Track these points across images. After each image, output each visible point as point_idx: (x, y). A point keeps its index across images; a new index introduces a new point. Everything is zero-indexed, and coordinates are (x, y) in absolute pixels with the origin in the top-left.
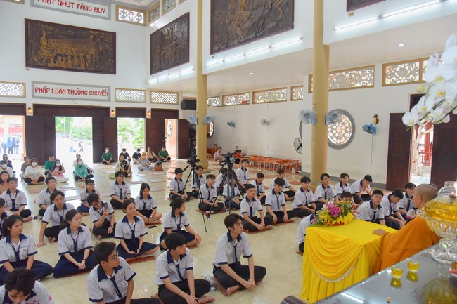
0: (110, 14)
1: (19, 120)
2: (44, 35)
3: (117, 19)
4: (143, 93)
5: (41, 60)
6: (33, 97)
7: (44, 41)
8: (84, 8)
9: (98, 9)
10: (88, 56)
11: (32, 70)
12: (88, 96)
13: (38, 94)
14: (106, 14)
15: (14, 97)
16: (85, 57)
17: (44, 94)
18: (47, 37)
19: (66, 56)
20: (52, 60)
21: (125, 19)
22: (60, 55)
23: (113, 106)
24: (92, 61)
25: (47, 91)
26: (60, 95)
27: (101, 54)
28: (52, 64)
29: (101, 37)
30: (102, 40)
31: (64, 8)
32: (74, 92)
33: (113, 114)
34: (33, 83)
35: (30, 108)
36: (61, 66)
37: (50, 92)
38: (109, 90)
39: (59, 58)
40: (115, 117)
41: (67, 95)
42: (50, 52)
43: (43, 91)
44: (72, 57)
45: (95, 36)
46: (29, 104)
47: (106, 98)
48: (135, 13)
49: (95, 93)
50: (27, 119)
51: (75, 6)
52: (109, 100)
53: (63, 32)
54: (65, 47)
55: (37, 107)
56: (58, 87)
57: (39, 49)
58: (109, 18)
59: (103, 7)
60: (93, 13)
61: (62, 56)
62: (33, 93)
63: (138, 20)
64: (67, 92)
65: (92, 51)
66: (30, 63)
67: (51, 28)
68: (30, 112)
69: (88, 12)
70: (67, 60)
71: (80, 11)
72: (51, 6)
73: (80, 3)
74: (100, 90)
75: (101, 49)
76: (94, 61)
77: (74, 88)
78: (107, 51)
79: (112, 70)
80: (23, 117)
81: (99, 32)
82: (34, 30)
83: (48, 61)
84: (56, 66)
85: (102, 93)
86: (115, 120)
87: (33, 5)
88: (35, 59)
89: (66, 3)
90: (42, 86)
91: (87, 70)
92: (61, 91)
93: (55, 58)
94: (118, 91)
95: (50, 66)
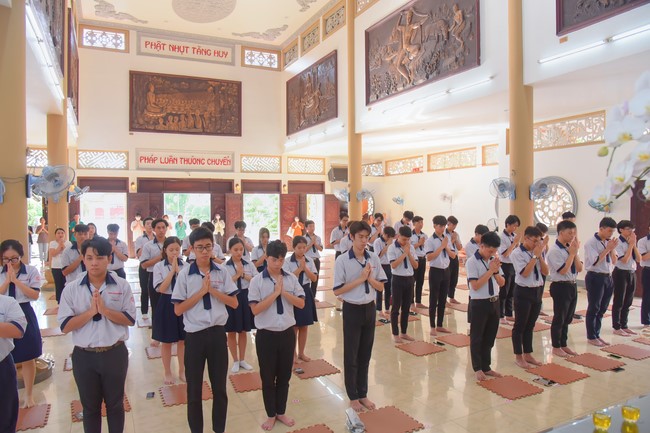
0: (233, 58)
1: (120, 199)
2: (152, 89)
3: (243, 64)
4: (277, 161)
5: (148, 123)
6: (138, 169)
7: (151, 97)
8: (201, 52)
9: (218, 53)
10: (206, 115)
11: (137, 134)
12: (206, 166)
13: (144, 164)
14: (229, 59)
15: (114, 169)
16: (202, 116)
17: (150, 165)
18: (156, 92)
19: (179, 115)
21: (254, 64)
22: (171, 114)
23: (237, 178)
24: (210, 120)
25: (154, 160)
26: (170, 165)
27: (222, 111)
28: (161, 126)
29: (223, 88)
30: (223, 92)
31: (176, 54)
32: (188, 160)
33: (238, 190)
34: (137, 151)
35: (133, 184)
36: (172, 128)
37: (158, 162)
38: (233, 157)
39: (170, 118)
40: (240, 192)
41: (179, 165)
42: (158, 111)
43: (149, 161)
44: (186, 116)
45: (214, 88)
46: (133, 176)
47: (229, 167)
48: (266, 55)
49: (214, 161)
50: (131, 198)
51: (190, 50)
52: (232, 171)
53: (175, 85)
54: (177, 104)
55: (142, 182)
56: (167, 155)
57: (146, 107)
58: (232, 64)
59: (226, 50)
60: (212, 57)
61: (174, 115)
62: (137, 164)
63: (271, 63)
64: (179, 161)
65: (211, 108)
66: (135, 126)
67: (160, 80)
68: (133, 188)
69: (206, 57)
70: (179, 120)
71: (196, 56)
72: (161, 52)
73: (196, 46)
74: (221, 157)
75: (222, 104)
76: (213, 120)
77: (188, 156)
78: (230, 107)
79: (236, 130)
80: (125, 194)
81: (221, 82)
82: (141, 85)
83: (156, 122)
84: (166, 128)
85: (223, 161)
86: (241, 198)
87: (139, 53)
88: (141, 121)
89: (179, 48)
90: (148, 154)
91: (204, 132)
92: (172, 160)
93: (165, 119)
94: (244, 158)
95: (159, 128)
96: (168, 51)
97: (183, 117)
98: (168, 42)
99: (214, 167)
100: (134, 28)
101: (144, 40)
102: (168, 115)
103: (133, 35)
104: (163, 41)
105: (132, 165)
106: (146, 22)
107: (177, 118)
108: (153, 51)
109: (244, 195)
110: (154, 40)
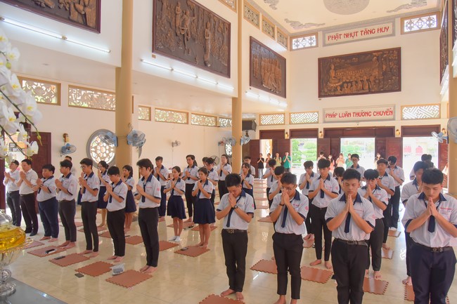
0: (394, 31)
1: (313, 142)
2: (333, 67)
3: (402, 32)
4: (437, 108)
5: (330, 91)
6: (325, 122)
7: (332, 73)
8: (367, 33)
9: (381, 30)
10: (372, 79)
11: (324, 99)
12: (372, 117)
13: (328, 119)
14: (390, 31)
16: (368, 80)
17: (332, 119)
18: (335, 69)
19: (351, 82)
20: (339, 89)
21: (413, 30)
22: (346, 82)
23: (398, 125)
24: (375, 81)
25: (335, 116)
26: (346, 118)
27: (384, 74)
28: (339, 92)
29: (385, 56)
30: (385, 59)
31: (350, 39)
32: (358, 114)
33: (398, 134)
34: (324, 110)
36: (346, 92)
37: (337, 116)
38: (394, 108)
39: (345, 85)
40: (400, 136)
41: (352, 118)
42: (337, 81)
43: (332, 116)
44: (356, 82)
45: (378, 57)
46: (321, 127)
47: (391, 117)
48: (425, 19)
49: (379, 113)
50: (319, 141)
51: (359, 34)
52: (394, 119)
53: (348, 61)
54: (351, 74)
55: (327, 131)
56: (344, 111)
57: (329, 81)
58: (393, 34)
59: (387, 25)
60: (376, 34)
61: (347, 83)
62: (324, 119)
64: (352, 115)
65: (376, 73)
66: (322, 94)
67: (338, 60)
68: (321, 135)
69: (372, 35)
70: (351, 86)
71: (364, 36)
72: (339, 40)
73: (363, 29)
74: (385, 109)
75: (384, 69)
76: (377, 81)
77: (359, 111)
78: (391, 69)
79: (397, 87)
80: (316, 139)
81: (383, 52)
82: (325, 65)
83: (336, 89)
84: (342, 92)
85: (387, 112)
86: (401, 139)
87: (325, 45)
88: (326, 90)
89: (351, 34)
90: (331, 112)
91: (370, 92)
92: (348, 115)
93: (342, 86)
94: (405, 108)
95: (337, 93)
96: (343, 39)
97: (354, 83)
98: (343, 32)
99: (380, 117)
100: (320, 30)
101: (327, 35)
102: (344, 83)
103: (320, 34)
104: (339, 33)
105: (321, 121)
106: (324, 24)
107: (350, 84)
108: (334, 41)
109: (404, 138)
110: (334, 34)
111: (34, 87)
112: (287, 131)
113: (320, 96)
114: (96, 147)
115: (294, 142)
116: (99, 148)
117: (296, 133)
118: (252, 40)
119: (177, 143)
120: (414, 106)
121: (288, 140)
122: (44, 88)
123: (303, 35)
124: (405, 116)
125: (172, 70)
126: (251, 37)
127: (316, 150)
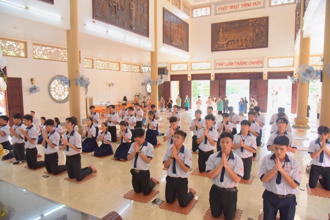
0: (264, 4)
1: (207, 83)
2: (221, 30)
3: (270, 6)
4: (292, 59)
5: (219, 47)
6: (215, 69)
7: (221, 34)
8: (246, 6)
9: (255, 3)
10: (248, 38)
11: (216, 53)
12: (248, 65)
13: (218, 67)
14: (262, 5)
16: (246, 40)
17: (221, 67)
18: (223, 32)
19: (234, 41)
20: (225, 45)
21: (277, 4)
22: (230, 41)
23: (265, 71)
24: (250, 40)
25: (222, 64)
26: (230, 66)
27: (257, 35)
28: (225, 47)
29: (258, 22)
30: (258, 25)
31: (234, 10)
32: (238, 63)
33: (265, 77)
34: (215, 62)
36: (230, 48)
37: (224, 65)
38: (263, 60)
39: (230, 43)
40: (266, 79)
41: (234, 66)
42: (224, 40)
43: (220, 65)
44: (238, 41)
45: (253, 23)
46: (213, 73)
47: (260, 65)
49: (252, 63)
50: (212, 83)
51: (240, 6)
52: (262, 67)
53: (232, 26)
54: (234, 35)
55: (217, 75)
56: (229, 61)
57: (218, 40)
58: (264, 7)
60: (252, 7)
61: (232, 41)
62: (215, 66)
64: (234, 64)
65: (251, 34)
67: (225, 25)
68: (213, 78)
69: (249, 7)
70: (234, 43)
71: (245, 8)
72: (226, 11)
73: (243, 3)
74: (257, 60)
75: (257, 31)
76: (252, 40)
77: (239, 61)
78: (262, 32)
79: (265, 45)
80: (209, 81)
81: (256, 19)
82: (216, 29)
83: (223, 46)
84: (228, 48)
85: (258, 62)
86: (267, 81)
87: (216, 14)
88: (216, 47)
89: (234, 7)
90: (219, 62)
91: (247, 48)
92: (231, 64)
93: (227, 44)
94: (270, 59)
95: (224, 49)
96: (229, 10)
97: (236, 42)
98: (229, 5)
99: (253, 66)
101: (218, 7)
102: (229, 41)
103: (213, 6)
104: (226, 5)
105: (213, 68)
107: (233, 43)
108: (223, 11)
109: (269, 80)
110: (222, 6)
111: (7, 44)
112: (189, 75)
113: (213, 50)
114: (54, 88)
115: (194, 83)
116: (57, 88)
117: (196, 77)
118: (164, 10)
119: (112, 84)
120: (277, 58)
121: (190, 82)
122: (15, 45)
123: (201, 7)
124: (270, 66)
125: (107, 32)
126: (163, 8)
127: (209, 88)
